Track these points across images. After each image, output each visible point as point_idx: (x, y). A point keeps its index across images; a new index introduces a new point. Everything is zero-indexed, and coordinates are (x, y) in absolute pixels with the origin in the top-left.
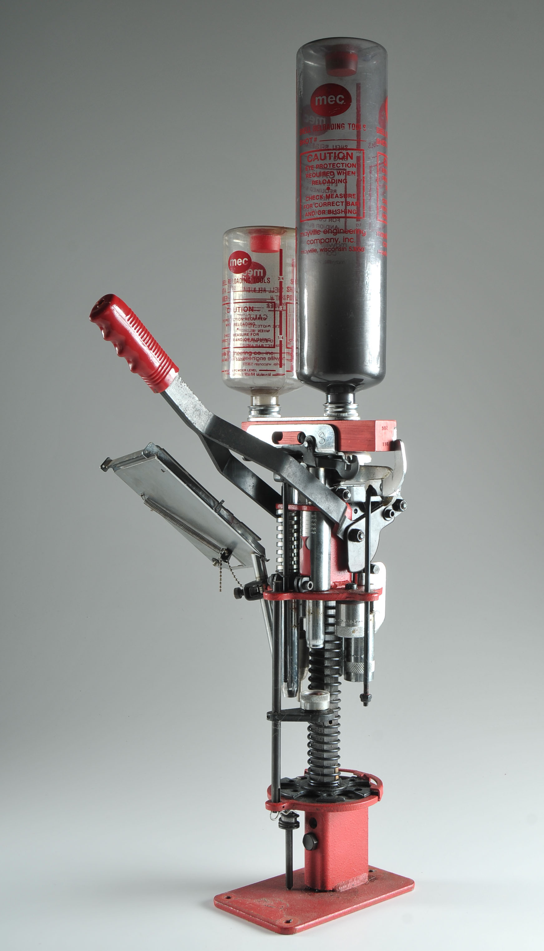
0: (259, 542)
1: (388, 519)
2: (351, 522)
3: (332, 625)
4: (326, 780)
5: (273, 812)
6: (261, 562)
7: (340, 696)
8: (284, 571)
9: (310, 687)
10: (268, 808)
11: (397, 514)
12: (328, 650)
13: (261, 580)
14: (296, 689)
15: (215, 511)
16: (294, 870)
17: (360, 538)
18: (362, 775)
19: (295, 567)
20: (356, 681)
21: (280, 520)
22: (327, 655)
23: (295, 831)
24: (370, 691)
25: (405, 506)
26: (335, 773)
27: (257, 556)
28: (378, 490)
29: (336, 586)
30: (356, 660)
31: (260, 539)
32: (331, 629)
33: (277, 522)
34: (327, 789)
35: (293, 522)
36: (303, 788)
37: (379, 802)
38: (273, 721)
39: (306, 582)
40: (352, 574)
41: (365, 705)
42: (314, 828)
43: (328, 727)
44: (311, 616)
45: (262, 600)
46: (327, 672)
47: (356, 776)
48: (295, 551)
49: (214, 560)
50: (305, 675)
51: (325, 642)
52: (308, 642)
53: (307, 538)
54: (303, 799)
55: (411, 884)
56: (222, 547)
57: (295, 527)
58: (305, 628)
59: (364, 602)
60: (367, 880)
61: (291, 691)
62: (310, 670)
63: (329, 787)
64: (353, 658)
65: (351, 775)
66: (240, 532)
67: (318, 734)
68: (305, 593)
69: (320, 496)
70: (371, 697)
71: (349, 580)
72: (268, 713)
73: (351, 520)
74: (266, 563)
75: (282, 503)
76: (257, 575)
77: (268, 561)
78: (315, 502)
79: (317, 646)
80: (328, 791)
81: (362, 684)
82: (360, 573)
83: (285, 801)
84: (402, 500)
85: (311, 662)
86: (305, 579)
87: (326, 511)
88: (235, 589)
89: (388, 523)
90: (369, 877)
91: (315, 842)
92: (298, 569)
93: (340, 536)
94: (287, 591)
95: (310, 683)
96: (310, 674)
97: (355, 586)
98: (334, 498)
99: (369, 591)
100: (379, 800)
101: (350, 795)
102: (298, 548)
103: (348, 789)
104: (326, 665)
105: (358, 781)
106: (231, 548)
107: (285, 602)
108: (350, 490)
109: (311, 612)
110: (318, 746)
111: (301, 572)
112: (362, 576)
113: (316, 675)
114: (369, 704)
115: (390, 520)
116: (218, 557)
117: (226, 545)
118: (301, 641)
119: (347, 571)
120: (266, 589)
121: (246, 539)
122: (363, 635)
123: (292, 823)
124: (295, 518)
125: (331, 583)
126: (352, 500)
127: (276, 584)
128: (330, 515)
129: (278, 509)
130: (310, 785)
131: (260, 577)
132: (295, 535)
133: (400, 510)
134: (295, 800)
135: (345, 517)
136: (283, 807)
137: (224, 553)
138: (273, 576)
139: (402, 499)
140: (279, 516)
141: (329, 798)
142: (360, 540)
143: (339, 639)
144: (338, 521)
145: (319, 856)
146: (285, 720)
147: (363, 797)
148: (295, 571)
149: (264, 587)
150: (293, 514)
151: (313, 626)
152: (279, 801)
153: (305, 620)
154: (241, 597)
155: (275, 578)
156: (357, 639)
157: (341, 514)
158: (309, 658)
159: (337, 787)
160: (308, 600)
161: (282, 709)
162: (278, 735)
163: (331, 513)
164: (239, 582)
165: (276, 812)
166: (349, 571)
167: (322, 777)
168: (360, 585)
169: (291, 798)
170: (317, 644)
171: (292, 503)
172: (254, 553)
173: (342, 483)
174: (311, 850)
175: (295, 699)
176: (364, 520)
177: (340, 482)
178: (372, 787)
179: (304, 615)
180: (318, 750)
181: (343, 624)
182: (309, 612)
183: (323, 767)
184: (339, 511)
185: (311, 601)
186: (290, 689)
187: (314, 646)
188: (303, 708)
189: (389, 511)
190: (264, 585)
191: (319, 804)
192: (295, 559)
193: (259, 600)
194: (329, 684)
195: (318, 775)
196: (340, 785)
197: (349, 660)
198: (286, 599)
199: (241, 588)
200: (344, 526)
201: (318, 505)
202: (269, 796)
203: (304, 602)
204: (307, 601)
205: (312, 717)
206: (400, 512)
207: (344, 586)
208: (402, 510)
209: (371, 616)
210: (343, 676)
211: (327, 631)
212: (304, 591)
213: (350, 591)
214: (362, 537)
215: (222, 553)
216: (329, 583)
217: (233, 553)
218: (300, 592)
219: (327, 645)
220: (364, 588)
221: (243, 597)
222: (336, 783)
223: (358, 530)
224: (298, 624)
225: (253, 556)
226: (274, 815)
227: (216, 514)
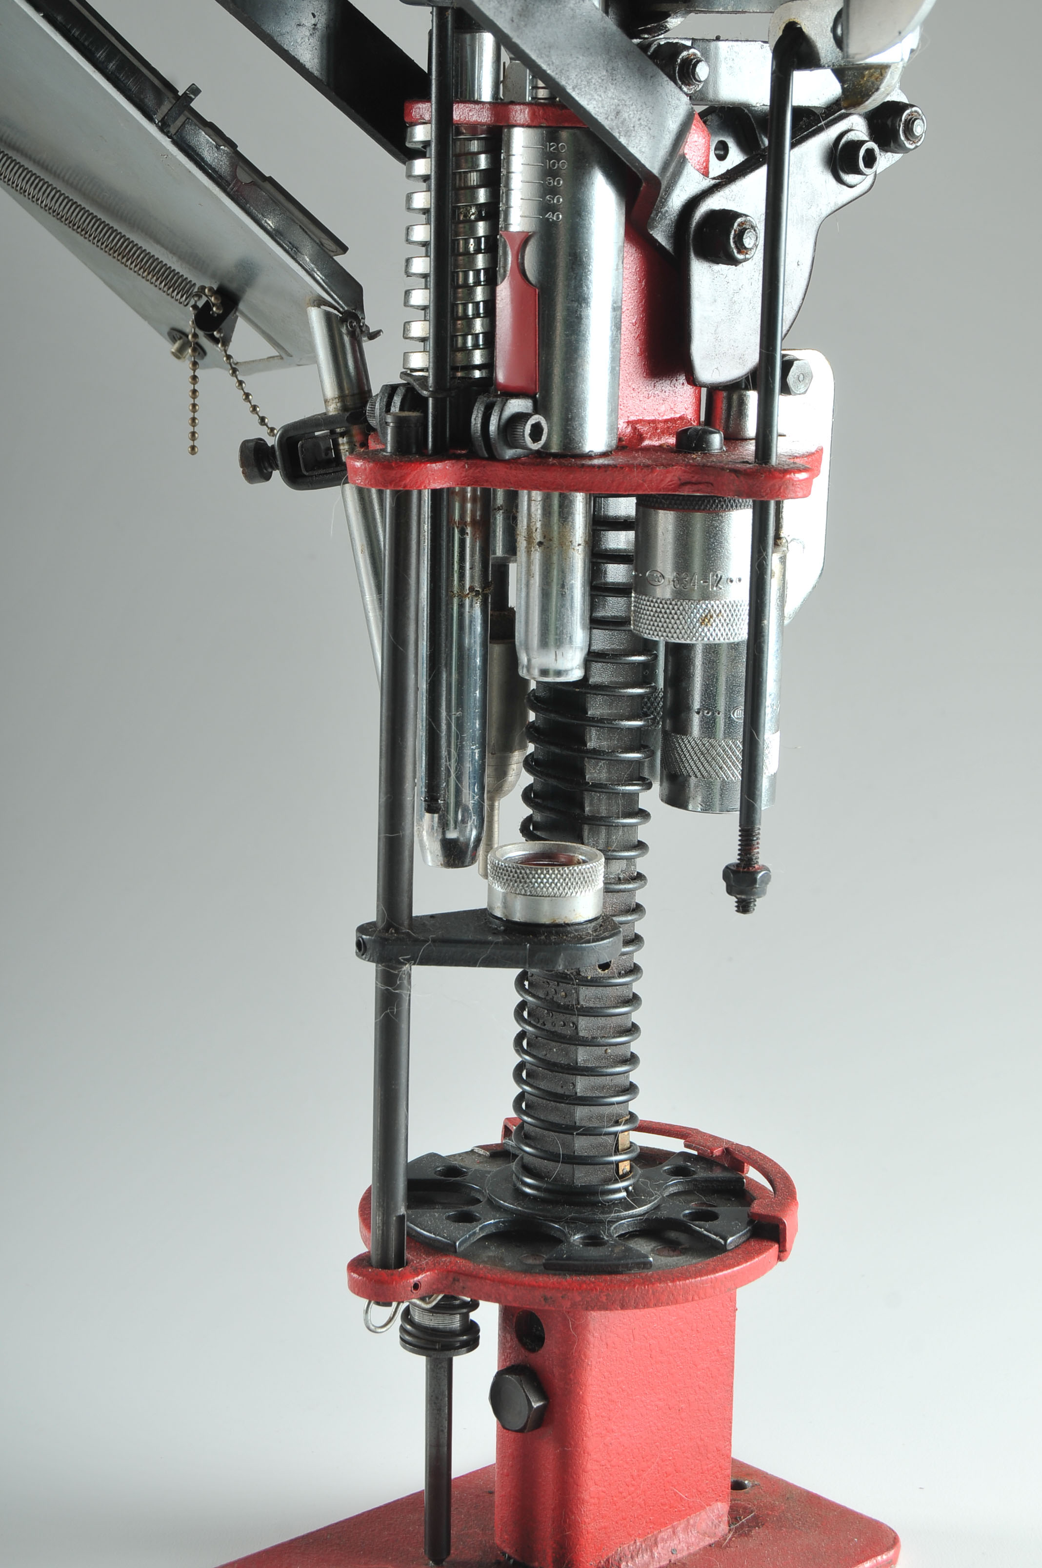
0: (339, 259)
1: (850, 178)
2: (707, 183)
3: (621, 590)
4: (582, 1176)
5: (378, 1303)
6: (346, 339)
7: (642, 865)
8: (430, 375)
9: (528, 829)
10: (358, 1289)
11: (885, 160)
12: (599, 688)
13: (344, 408)
14: (474, 833)
15: (163, 128)
16: (454, 1476)
17: (741, 248)
18: (717, 1152)
19: (478, 358)
20: (708, 807)
21: (421, 166)
22: (596, 708)
23: (461, 1363)
24: (763, 855)
25: (919, 128)
26: (617, 1151)
27: (328, 317)
28: (824, 44)
29: (641, 438)
30: (709, 727)
31: (344, 249)
32: (614, 607)
33: (409, 176)
34: (587, 1213)
35: (474, 178)
36: (494, 1206)
37: (780, 1263)
38: (379, 960)
39: (519, 418)
40: (704, 391)
41: (744, 907)
42: (533, 1350)
43: (595, 982)
44: (537, 556)
45: (350, 491)
46: (595, 772)
47: (696, 1153)
48: (480, 294)
49: (176, 334)
50: (511, 777)
51: (592, 657)
52: (523, 658)
53: (526, 239)
54: (493, 1251)
55: (888, 1549)
56: (199, 281)
57: (482, 196)
58: (512, 602)
59: (750, 502)
60: (723, 1528)
61: (454, 842)
62: (530, 764)
63: (594, 1204)
64: (696, 720)
65: (676, 1145)
66: (270, 223)
67: (554, 1007)
68: (514, 461)
69: (583, 61)
70: (767, 879)
71: (690, 414)
72: (362, 929)
73: (706, 174)
74: (368, 346)
75: (429, 100)
76: (330, 389)
77: (373, 336)
78: (563, 82)
79: (559, 673)
80: (591, 1222)
81: (732, 821)
82: (735, 388)
83: (426, 1261)
84: (904, 107)
85: (534, 733)
86: (516, 406)
87: (606, 124)
88: (245, 445)
89: (847, 194)
90: (734, 1515)
91: (536, 1405)
92: (489, 366)
93: (661, 235)
94: (441, 453)
95: (528, 811)
96: (527, 779)
97: (716, 440)
98: (642, 73)
99: (774, 461)
100: (780, 1259)
101: (673, 1235)
102: (492, 282)
103: (664, 1214)
104: (591, 744)
105: (701, 1173)
106: (233, 286)
107: (436, 495)
108: (706, 54)
109: (538, 537)
110: (555, 1053)
111: (501, 376)
112: (742, 403)
113: (553, 782)
114: (760, 904)
115: (860, 182)
116: (186, 321)
117: (213, 276)
118: (497, 650)
119: (682, 379)
120: (365, 444)
121: (293, 252)
122: (742, 633)
123: (452, 1333)
124: (483, 162)
125: (622, 425)
126: (711, 96)
127: (400, 423)
128: (623, 140)
129: (414, 124)
130: (520, 1195)
131: (342, 397)
132: (481, 228)
133: (900, 148)
134: (465, 1256)
135: (683, 160)
136: (416, 1286)
137: (208, 305)
138: (391, 390)
139: (905, 100)
140: (420, 153)
141: (594, 1252)
142: (740, 257)
143: (648, 647)
144: (655, 169)
145: (548, 1452)
146: (426, 961)
147: (722, 1249)
148: (477, 374)
149: (357, 438)
150: (475, 146)
151: (545, 595)
152: (400, 1262)
153: (513, 568)
154: (267, 477)
155: (397, 400)
156: (712, 650)
157: (667, 141)
158: (526, 716)
159: (624, 1204)
160: (525, 492)
161: (417, 911)
162: (398, 1015)
163: (627, 134)
164: (262, 420)
165: (389, 1305)
166: (692, 380)
167: (568, 1167)
168: (733, 437)
169: (447, 1249)
170: (561, 665)
171: (468, 97)
172: (320, 302)
173: (673, 22)
174: (521, 1431)
175: (471, 873)
176: (760, 176)
177: (667, 15)
178: (757, 1207)
179: (511, 549)
180: (553, 1067)
181: (664, 590)
182: (529, 539)
183: (571, 1129)
184: (661, 125)
185: (537, 495)
186: (452, 835)
187: (544, 672)
188: (498, 913)
189: (856, 145)
190: (355, 430)
191: (553, 1279)
192: (478, 326)
193: (337, 489)
194: (602, 818)
195: (553, 1157)
196: (635, 1197)
197: (680, 727)
198: (438, 486)
199: (271, 441)
200: (677, 200)
201: (574, 94)
202: (365, 1232)
203: (512, 498)
204: (524, 495)
205: (532, 953)
206: (897, 156)
207: (672, 440)
208: (908, 145)
209: (774, 561)
210: (656, 786)
211: (600, 614)
212: (509, 453)
213: (697, 457)
214: (748, 241)
215: (200, 304)
216: (613, 426)
217: (241, 306)
218: (493, 457)
219: (596, 667)
220: (751, 447)
221: (276, 475)
222: (620, 1190)
223: (734, 215)
224: (485, 584)
225: (315, 316)
226: (380, 1314)
227: (166, 142)
